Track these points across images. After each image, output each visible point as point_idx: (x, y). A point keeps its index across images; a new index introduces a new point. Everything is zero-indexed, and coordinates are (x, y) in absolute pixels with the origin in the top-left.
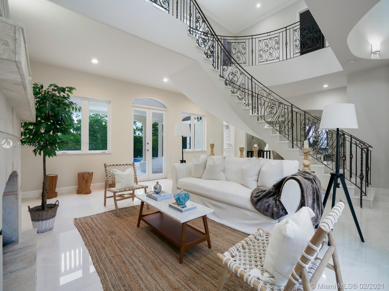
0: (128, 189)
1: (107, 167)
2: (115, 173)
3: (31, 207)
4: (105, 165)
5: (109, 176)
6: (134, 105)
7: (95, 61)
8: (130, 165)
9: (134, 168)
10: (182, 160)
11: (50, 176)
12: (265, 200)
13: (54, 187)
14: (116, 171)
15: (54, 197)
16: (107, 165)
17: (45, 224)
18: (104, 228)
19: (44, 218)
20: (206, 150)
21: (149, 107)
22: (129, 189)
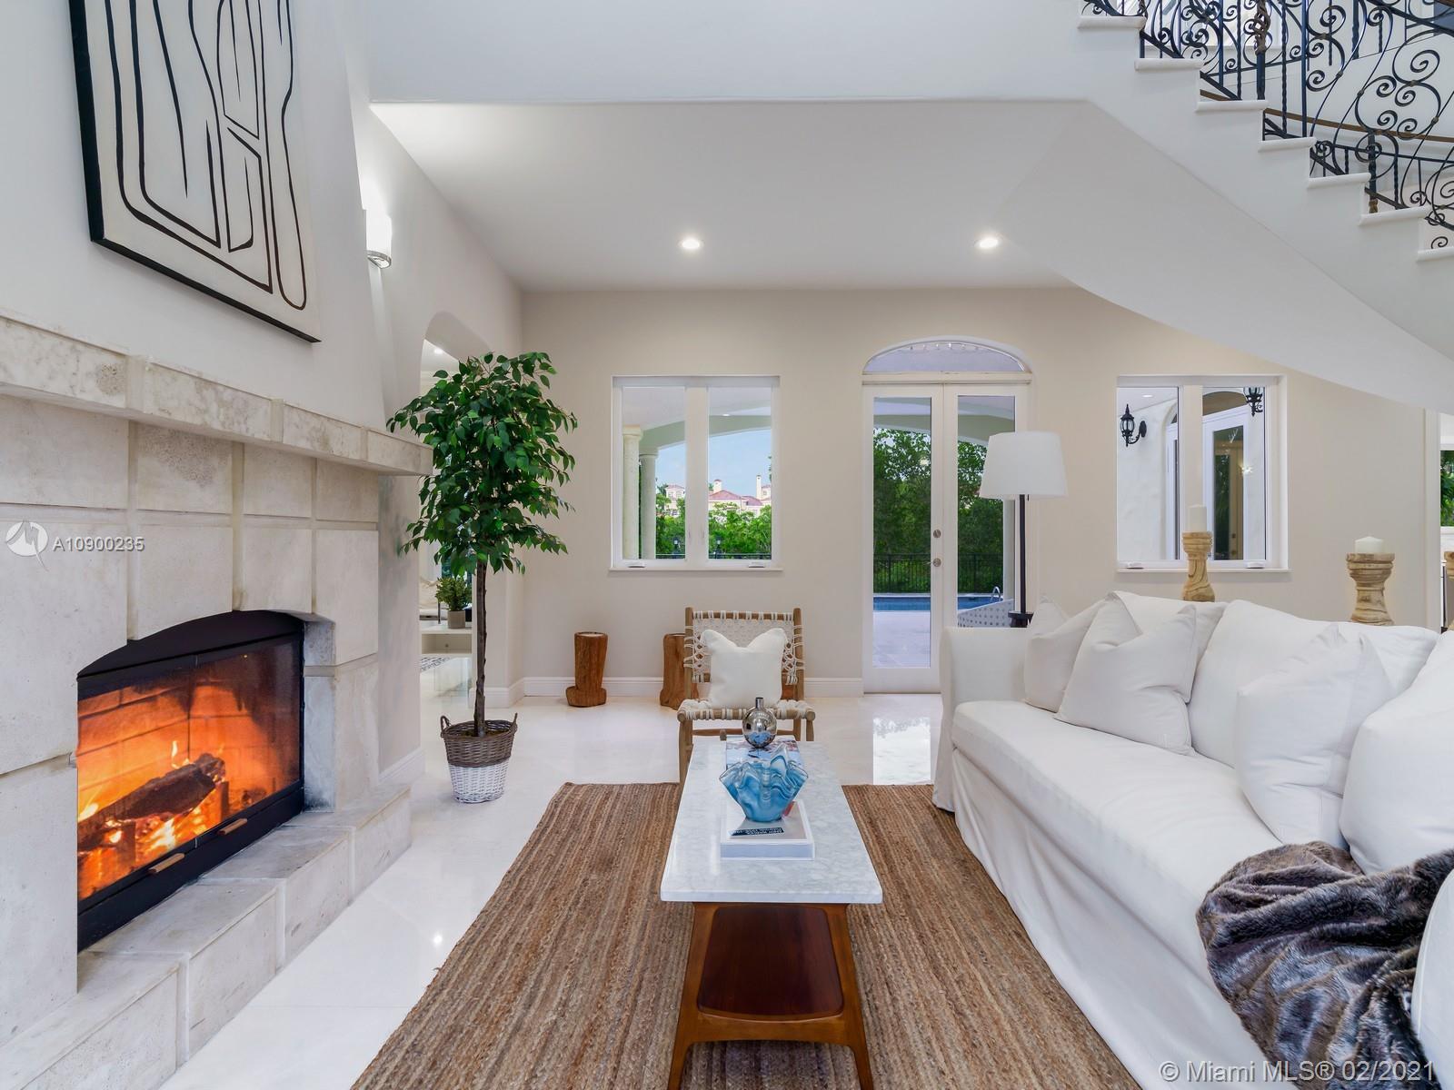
0: (730, 712)
1: (695, 621)
2: (712, 645)
3: (453, 722)
4: (689, 611)
5: (694, 655)
6: (868, 378)
7: (691, 244)
8: (781, 617)
9: (797, 631)
10: (1018, 610)
11: (585, 637)
12: (1289, 949)
13: (594, 672)
14: (715, 639)
15: (594, 705)
16: (695, 613)
17: (478, 779)
18: (604, 838)
19: (469, 758)
20: (1285, 567)
21: (944, 377)
22: (734, 713)
